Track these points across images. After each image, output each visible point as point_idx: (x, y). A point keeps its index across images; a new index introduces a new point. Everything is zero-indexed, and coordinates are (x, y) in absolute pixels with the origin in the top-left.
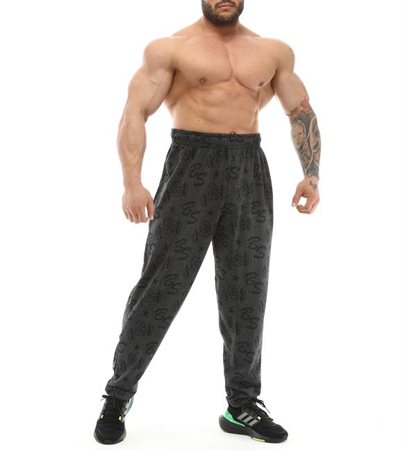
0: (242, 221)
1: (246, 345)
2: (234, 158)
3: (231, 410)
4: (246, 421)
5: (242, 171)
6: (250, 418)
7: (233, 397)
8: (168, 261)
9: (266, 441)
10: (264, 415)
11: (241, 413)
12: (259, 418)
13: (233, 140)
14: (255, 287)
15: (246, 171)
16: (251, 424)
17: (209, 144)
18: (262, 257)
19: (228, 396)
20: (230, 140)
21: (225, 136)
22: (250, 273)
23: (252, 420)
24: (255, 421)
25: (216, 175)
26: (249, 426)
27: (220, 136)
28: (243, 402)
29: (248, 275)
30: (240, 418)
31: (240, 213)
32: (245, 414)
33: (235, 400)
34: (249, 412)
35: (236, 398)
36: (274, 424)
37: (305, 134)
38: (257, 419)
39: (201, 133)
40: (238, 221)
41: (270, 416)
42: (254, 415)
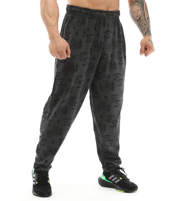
0: (111, 63)
1: (108, 136)
2: (108, 25)
3: (105, 174)
4: (113, 180)
5: (112, 33)
6: (116, 178)
7: (105, 166)
8: (72, 88)
9: (125, 192)
10: (124, 177)
11: (110, 175)
12: (121, 178)
13: (108, 14)
14: (116, 103)
15: (114, 33)
16: (116, 182)
17: (94, 16)
18: (121, 85)
19: (103, 166)
20: (106, 14)
21: (104, 12)
22: (114, 95)
23: (117, 179)
24: (118, 180)
25: (98, 35)
26: (115, 183)
27: (101, 12)
28: (112, 169)
29: (113, 96)
30: (110, 178)
31: (110, 59)
32: (113, 176)
33: (106, 168)
34: (115, 175)
35: (108, 167)
36: (130, 182)
37: (142, 11)
38: (120, 179)
39: (89, 9)
40: (109, 64)
41: (128, 177)
42: (118, 177)
